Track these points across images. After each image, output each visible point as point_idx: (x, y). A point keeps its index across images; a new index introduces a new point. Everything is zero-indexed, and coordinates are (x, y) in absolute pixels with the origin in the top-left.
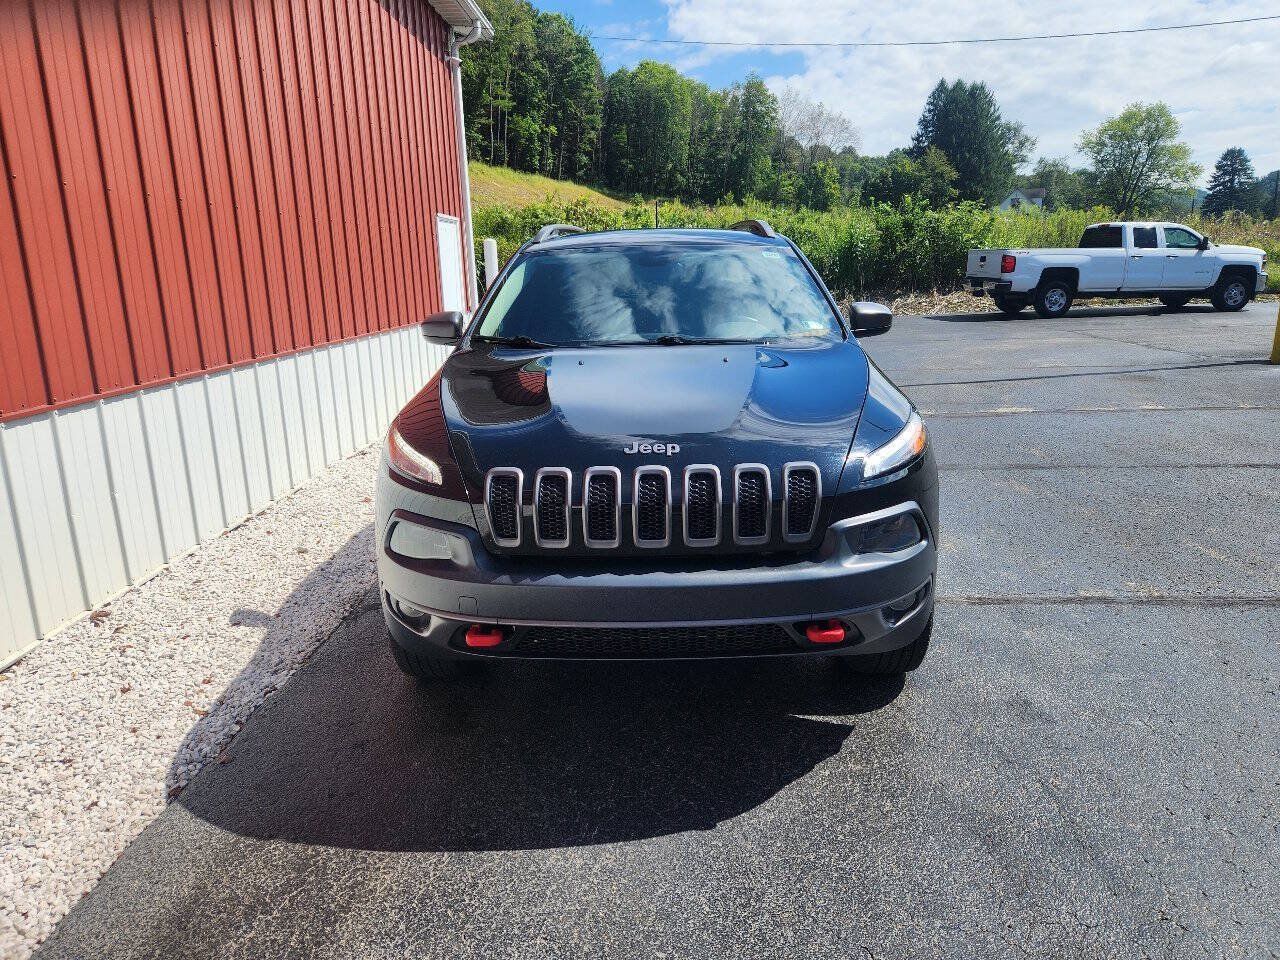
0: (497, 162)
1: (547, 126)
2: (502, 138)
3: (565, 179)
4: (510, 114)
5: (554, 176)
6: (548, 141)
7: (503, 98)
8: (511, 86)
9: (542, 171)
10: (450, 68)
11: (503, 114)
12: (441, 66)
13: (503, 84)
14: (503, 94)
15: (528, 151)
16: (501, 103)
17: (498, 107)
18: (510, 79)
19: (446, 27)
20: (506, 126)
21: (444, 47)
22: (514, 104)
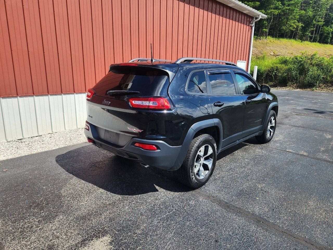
0: (314, 41)
2: (318, 33)
4: (323, 26)
7: (321, 22)
8: (325, 18)
9: (331, 43)
10: (252, 27)
11: (320, 26)
12: (248, 27)
13: (322, 18)
14: (321, 20)
15: (327, 37)
16: (320, 23)
17: (318, 25)
18: (325, 16)
19: (252, 18)
20: (320, 30)
21: (250, 22)
22: (325, 23)
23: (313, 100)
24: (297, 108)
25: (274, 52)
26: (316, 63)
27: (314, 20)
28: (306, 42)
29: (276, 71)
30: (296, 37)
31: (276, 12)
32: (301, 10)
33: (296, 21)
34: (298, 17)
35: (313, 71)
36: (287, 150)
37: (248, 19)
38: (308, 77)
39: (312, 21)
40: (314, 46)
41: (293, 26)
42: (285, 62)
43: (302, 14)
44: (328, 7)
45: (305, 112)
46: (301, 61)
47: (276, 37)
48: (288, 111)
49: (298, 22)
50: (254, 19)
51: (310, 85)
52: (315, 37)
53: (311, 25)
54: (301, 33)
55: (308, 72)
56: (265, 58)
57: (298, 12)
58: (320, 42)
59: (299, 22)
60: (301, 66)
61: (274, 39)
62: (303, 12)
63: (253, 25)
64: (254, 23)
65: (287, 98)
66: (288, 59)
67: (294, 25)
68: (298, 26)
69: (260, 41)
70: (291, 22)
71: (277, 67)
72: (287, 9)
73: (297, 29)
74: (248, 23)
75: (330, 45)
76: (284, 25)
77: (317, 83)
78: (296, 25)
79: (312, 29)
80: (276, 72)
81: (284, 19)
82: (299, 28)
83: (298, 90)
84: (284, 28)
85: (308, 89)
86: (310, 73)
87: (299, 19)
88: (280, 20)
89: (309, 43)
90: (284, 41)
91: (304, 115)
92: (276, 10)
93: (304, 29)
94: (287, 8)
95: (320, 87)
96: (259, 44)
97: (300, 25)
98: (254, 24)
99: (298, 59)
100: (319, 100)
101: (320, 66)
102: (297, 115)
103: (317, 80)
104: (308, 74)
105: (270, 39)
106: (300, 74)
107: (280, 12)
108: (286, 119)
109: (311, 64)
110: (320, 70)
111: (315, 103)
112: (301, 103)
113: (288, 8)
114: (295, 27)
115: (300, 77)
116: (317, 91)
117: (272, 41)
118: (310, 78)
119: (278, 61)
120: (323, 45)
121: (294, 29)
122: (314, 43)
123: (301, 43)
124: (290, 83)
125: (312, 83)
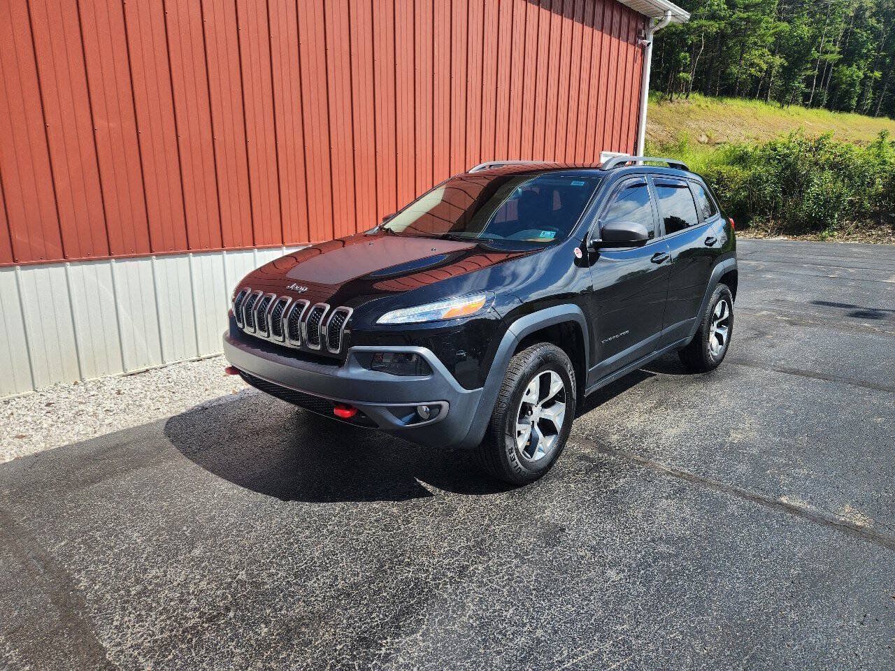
0: (816, 104)
1: (872, 72)
2: (825, 85)
3: (882, 116)
4: (837, 65)
5: (871, 113)
6: (870, 83)
7: (832, 52)
8: (843, 43)
9: (859, 110)
10: (643, 48)
11: (829, 66)
12: (631, 48)
13: (835, 42)
14: (833, 49)
15: (847, 94)
16: (829, 57)
17: (824, 62)
18: (843, 36)
19: (646, 19)
20: (830, 75)
21: (638, 34)
22: (842, 56)
23: (832, 272)
24: (789, 298)
25: (709, 134)
26: (829, 159)
27: (814, 49)
28: (793, 109)
29: (716, 184)
30: (767, 93)
31: (714, 27)
32: (779, 20)
33: (766, 50)
34: (771, 40)
35: (823, 183)
36: (784, 500)
37: (633, 24)
38: (808, 200)
39: (809, 50)
40: (814, 118)
41: (758, 65)
42: (741, 159)
43: (782, 31)
44: (852, 14)
45: (814, 312)
46: (786, 156)
47: (713, 95)
48: (762, 310)
49: (773, 56)
50: (652, 25)
51: (814, 225)
52: (816, 95)
53: (808, 62)
54: (780, 83)
55: (808, 187)
56: (685, 149)
57: (770, 26)
58: (829, 107)
59: (773, 53)
60: (786, 168)
61: (709, 99)
62: (784, 26)
63: (647, 42)
64: (651, 37)
65: (753, 263)
66: (750, 149)
67: (762, 62)
68: (771, 66)
69: (671, 105)
70: (754, 55)
71: (719, 173)
72: (741, 19)
73: (768, 72)
74: (632, 35)
75: (857, 116)
76: (735, 62)
77: (832, 217)
78: (767, 63)
79: (809, 73)
80: (717, 187)
81: (735, 45)
82: (774, 71)
83: (781, 238)
84: (734, 69)
85: (810, 237)
86: (814, 189)
87: (775, 45)
88: (725, 48)
89: (802, 110)
90: (738, 106)
91: (815, 325)
92: (712, 23)
93: (788, 73)
94: (742, 15)
95: (842, 228)
96: (668, 115)
97: (778, 60)
98: (650, 39)
99: (779, 149)
100: (850, 270)
101: (840, 170)
102: (792, 323)
103: (835, 208)
104: (809, 193)
105: (697, 99)
106: (784, 192)
107: (723, 25)
108: (760, 342)
109: (816, 163)
110: (843, 181)
111: (840, 281)
112: (797, 282)
113: (745, 15)
114: (765, 67)
115: (785, 201)
116: (836, 241)
117: (703, 105)
118: (815, 203)
119: (722, 157)
120: (837, 115)
121: (761, 72)
122: (815, 110)
123: (781, 111)
124: (757, 218)
125: (820, 216)
